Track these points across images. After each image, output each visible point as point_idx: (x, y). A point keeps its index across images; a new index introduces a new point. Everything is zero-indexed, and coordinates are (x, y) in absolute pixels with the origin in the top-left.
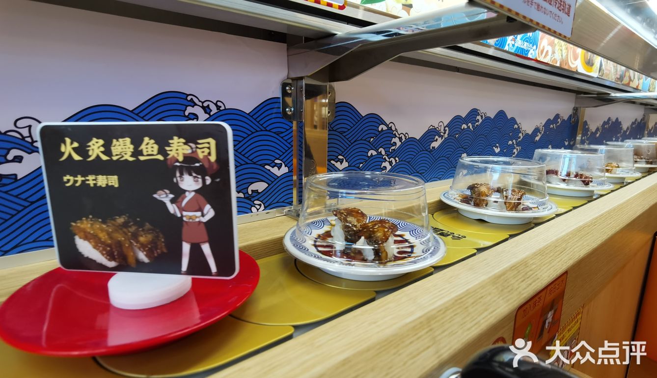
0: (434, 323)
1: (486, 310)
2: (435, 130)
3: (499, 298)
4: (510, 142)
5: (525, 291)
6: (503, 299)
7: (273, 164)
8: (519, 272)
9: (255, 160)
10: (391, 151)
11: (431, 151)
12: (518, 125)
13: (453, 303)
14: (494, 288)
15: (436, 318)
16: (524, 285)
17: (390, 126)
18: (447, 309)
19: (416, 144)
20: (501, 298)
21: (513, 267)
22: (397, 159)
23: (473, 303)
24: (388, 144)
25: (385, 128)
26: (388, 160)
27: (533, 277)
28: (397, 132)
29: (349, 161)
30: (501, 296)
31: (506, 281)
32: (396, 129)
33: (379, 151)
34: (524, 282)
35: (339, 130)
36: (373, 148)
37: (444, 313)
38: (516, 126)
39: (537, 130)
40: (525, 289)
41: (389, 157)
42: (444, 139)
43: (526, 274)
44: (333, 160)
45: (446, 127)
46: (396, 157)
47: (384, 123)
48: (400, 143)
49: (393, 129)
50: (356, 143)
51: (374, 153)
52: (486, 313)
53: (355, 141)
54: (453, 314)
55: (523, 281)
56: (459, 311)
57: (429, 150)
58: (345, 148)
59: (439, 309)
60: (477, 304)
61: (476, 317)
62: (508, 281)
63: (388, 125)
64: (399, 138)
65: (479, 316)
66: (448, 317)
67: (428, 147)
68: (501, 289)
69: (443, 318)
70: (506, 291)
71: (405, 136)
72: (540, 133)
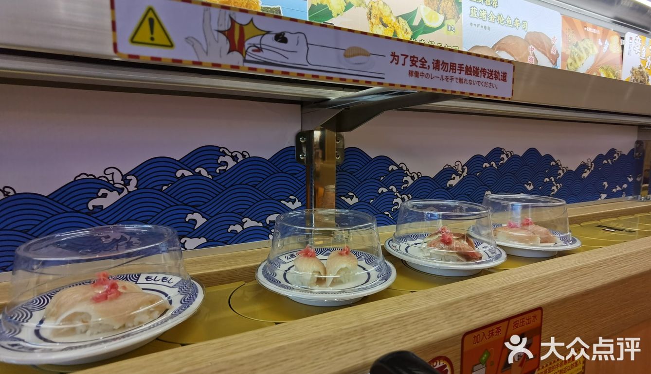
0: (368, 333)
1: (426, 330)
2: (450, 169)
3: (444, 322)
4: (547, 180)
5: (478, 319)
6: (448, 323)
7: (288, 200)
8: (477, 302)
9: (272, 196)
10: (402, 188)
11: (448, 189)
12: (555, 162)
13: (393, 320)
14: (440, 313)
15: (371, 329)
16: (479, 314)
17: (400, 166)
18: (385, 324)
19: (431, 182)
20: (446, 322)
21: (471, 297)
22: (409, 195)
23: (413, 323)
24: (399, 183)
25: (395, 168)
26: (400, 196)
27: (492, 309)
28: (408, 171)
29: (359, 197)
30: (447, 321)
31: (458, 308)
32: (407, 169)
33: (390, 188)
34: (480, 312)
35: (348, 171)
36: (384, 186)
37: (380, 326)
38: (553, 163)
39: (583, 167)
40: (478, 318)
41: (401, 193)
42: (462, 177)
43: (485, 305)
44: (344, 196)
45: (464, 166)
46: (409, 194)
47: (394, 164)
48: (413, 181)
49: (404, 168)
50: (365, 182)
51: (385, 190)
52: (425, 332)
53: (365, 180)
54: (389, 329)
55: (478, 311)
56: (397, 327)
57: (445, 188)
58: (355, 186)
59: (375, 323)
60: (417, 324)
61: (413, 334)
62: (460, 309)
63: (399, 166)
64: (411, 177)
65: (417, 333)
66: (384, 330)
67: (445, 185)
68: (449, 315)
69: (378, 330)
70: (454, 317)
71: (417, 175)
72: (589, 169)
